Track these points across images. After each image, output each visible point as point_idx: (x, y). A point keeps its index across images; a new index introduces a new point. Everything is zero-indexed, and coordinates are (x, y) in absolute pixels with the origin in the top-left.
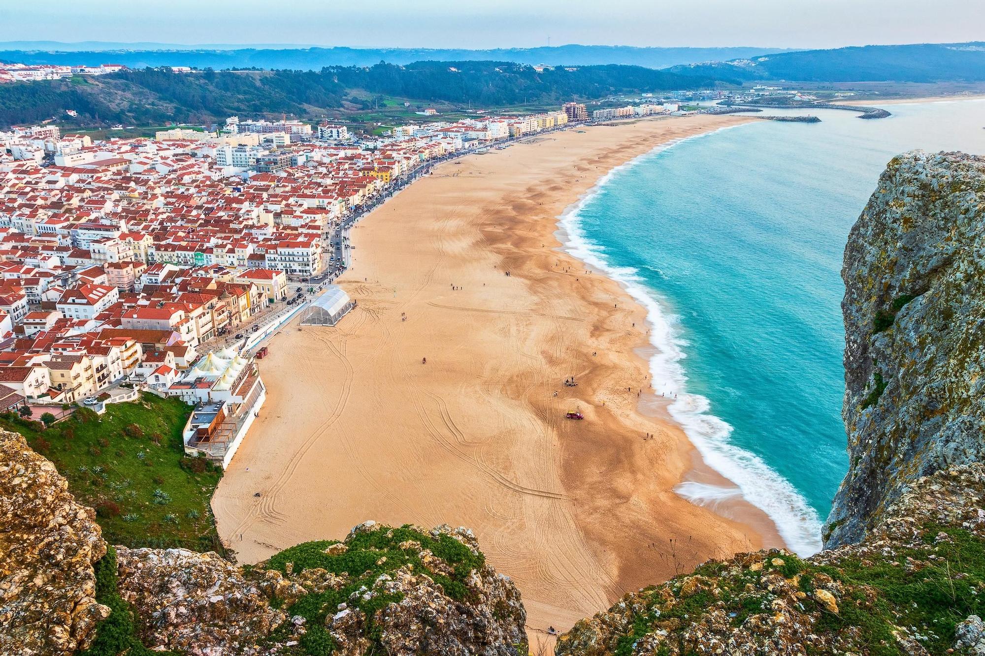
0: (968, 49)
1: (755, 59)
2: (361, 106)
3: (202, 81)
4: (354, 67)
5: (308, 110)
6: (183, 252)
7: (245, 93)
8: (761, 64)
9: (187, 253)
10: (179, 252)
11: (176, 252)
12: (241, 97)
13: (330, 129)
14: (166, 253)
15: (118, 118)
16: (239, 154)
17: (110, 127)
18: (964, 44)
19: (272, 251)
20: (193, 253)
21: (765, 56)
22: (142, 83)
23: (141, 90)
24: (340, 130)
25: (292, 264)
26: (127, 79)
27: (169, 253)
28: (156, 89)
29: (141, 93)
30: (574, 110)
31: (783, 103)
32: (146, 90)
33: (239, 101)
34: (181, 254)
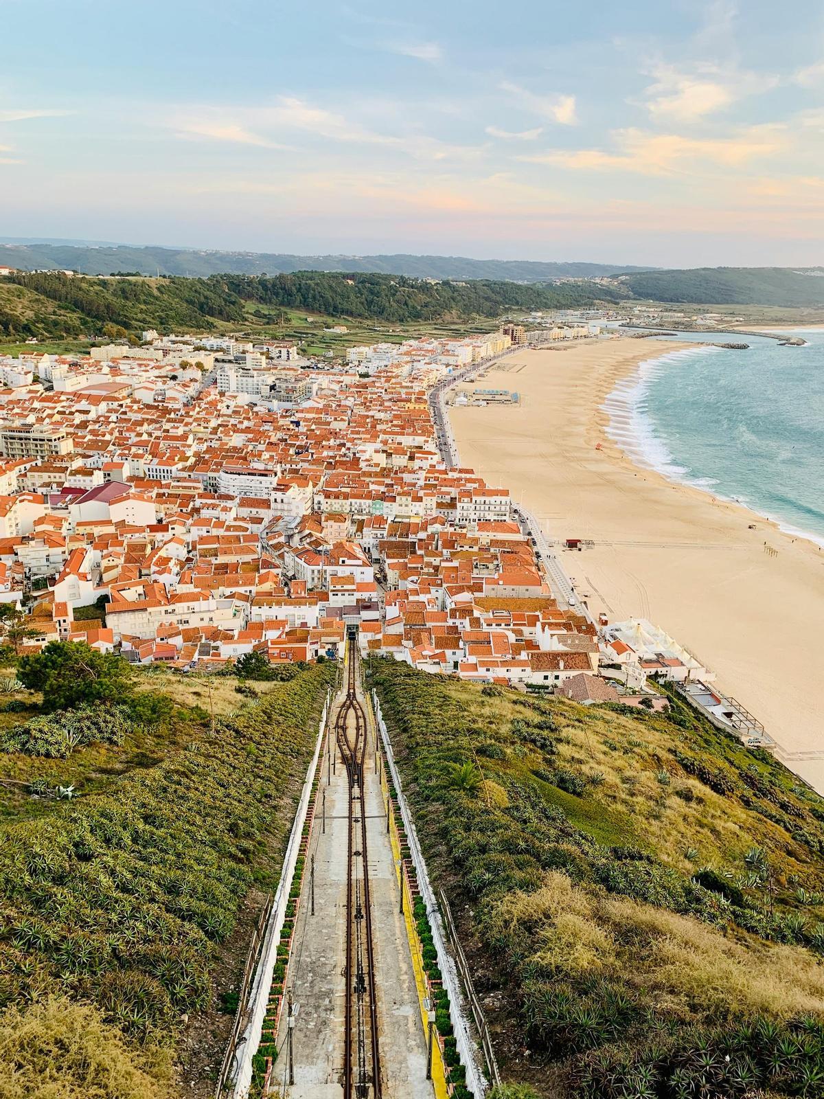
0: (813, 274)
1: (615, 277)
2: (266, 320)
3: (97, 288)
4: (244, 275)
5: (215, 324)
6: (358, 501)
7: (145, 303)
8: (622, 283)
9: (362, 501)
10: (353, 501)
11: (350, 500)
12: (143, 307)
13: (279, 349)
14: (337, 501)
15: (27, 330)
16: (244, 379)
17: (24, 340)
18: (809, 269)
19: (466, 500)
20: (370, 501)
21: (626, 274)
22: (36, 289)
23: (37, 297)
24: (290, 350)
25: (486, 513)
26: (20, 284)
27: (341, 501)
28: (52, 295)
29: (37, 300)
30: (513, 332)
31: (688, 327)
32: (42, 297)
33: (145, 312)
34: (356, 503)
